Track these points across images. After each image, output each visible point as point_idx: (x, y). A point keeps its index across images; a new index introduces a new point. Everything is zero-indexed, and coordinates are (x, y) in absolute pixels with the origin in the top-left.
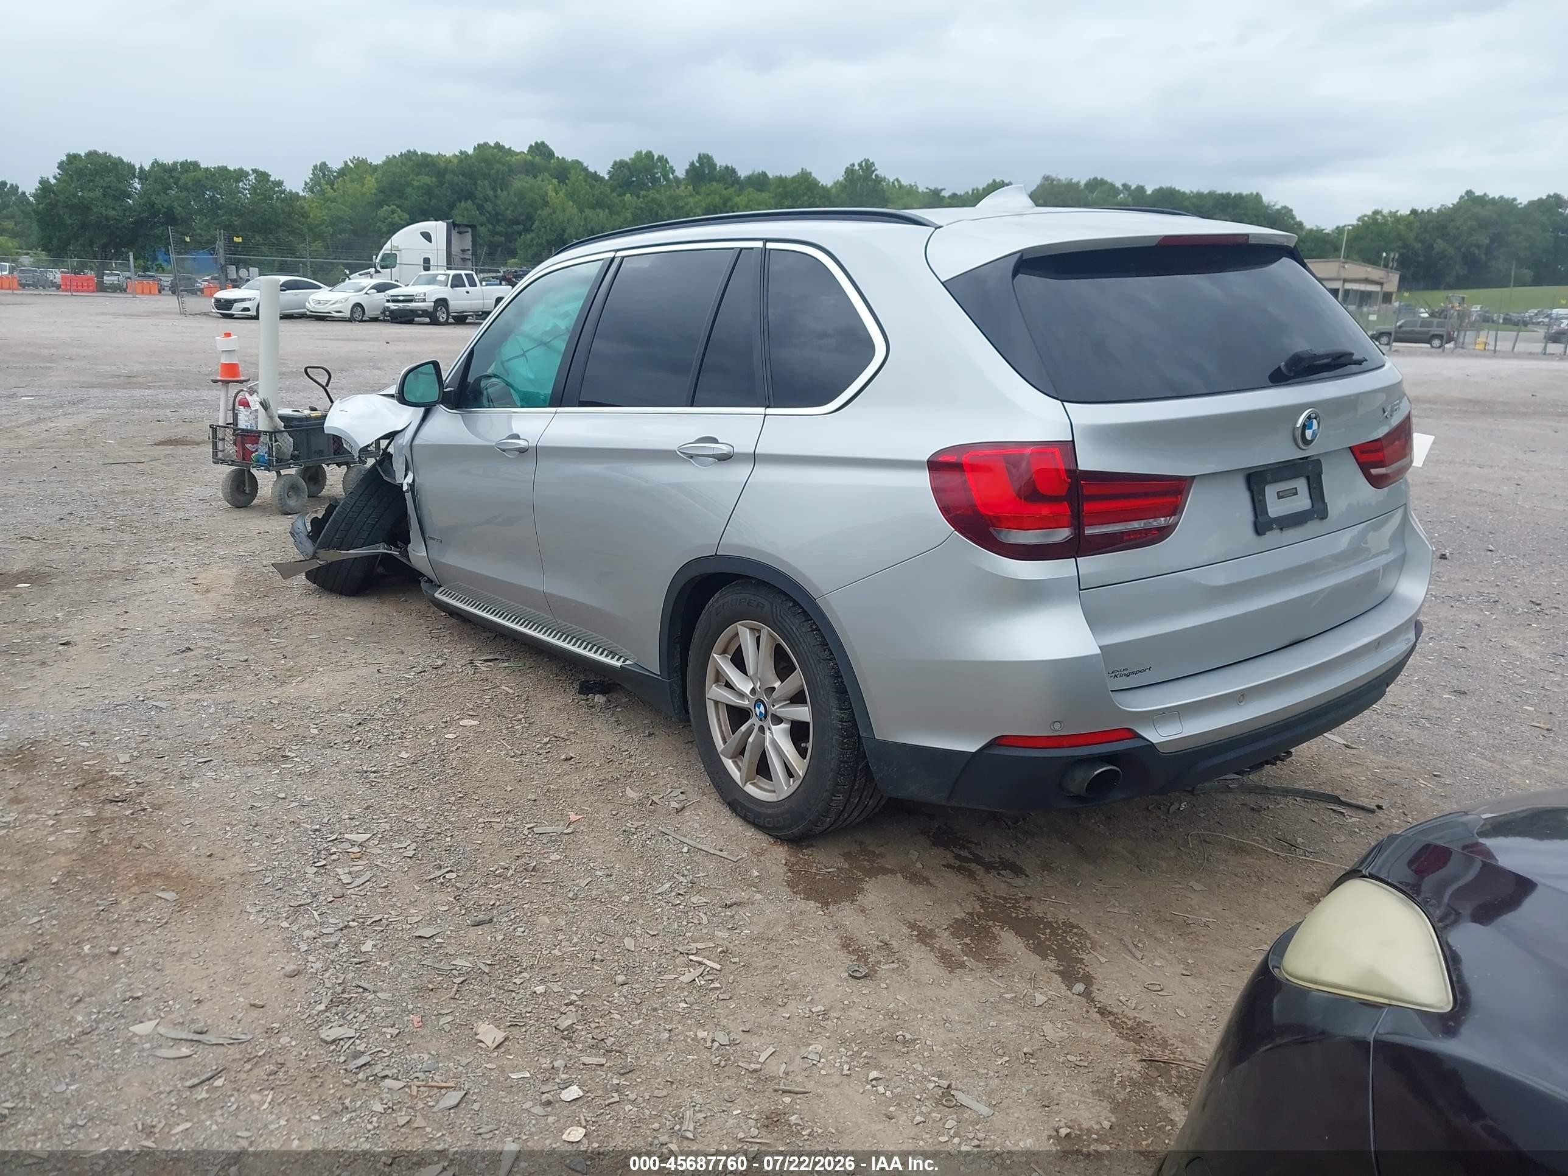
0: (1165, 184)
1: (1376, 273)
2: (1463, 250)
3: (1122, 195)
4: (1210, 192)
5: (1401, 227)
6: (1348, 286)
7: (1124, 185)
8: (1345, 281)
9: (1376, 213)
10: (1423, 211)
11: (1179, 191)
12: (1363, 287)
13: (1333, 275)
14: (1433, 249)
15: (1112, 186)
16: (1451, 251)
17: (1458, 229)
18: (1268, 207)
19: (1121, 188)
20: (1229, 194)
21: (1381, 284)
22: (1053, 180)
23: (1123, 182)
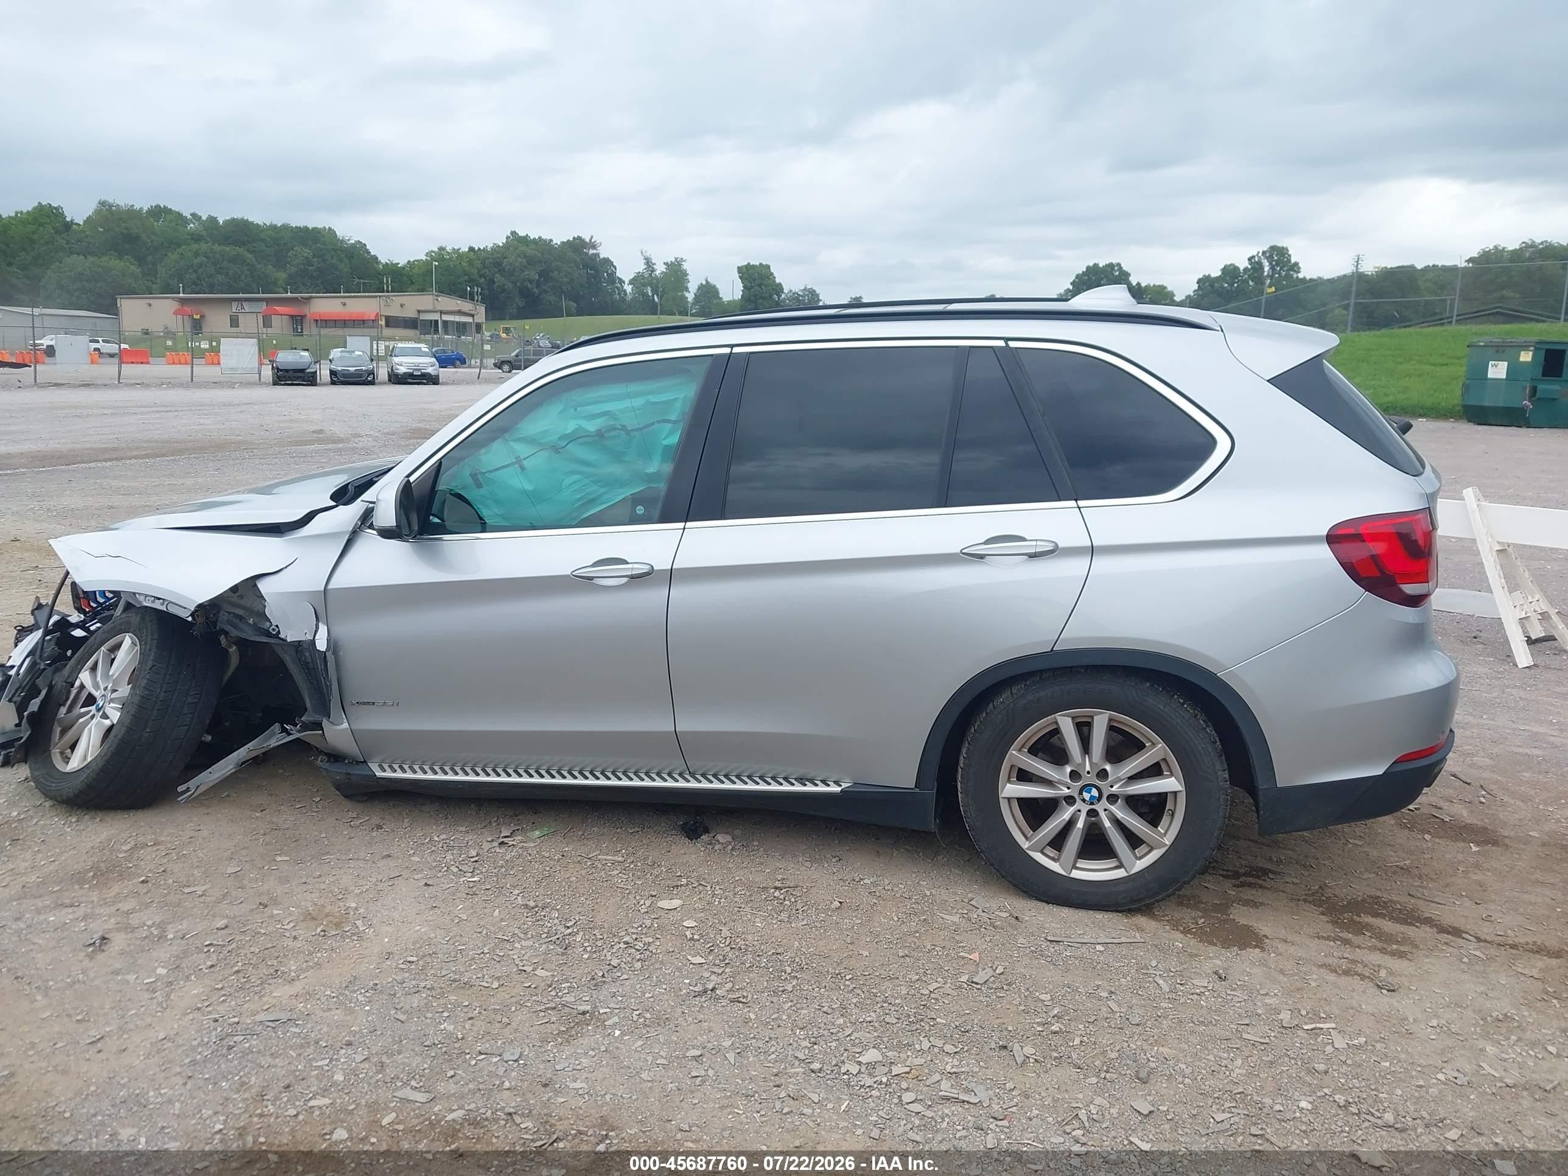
0: (238, 215)
1: (466, 306)
2: (518, 284)
3: (192, 225)
4: (283, 225)
5: (464, 264)
6: (445, 318)
7: (194, 215)
8: (441, 312)
9: (441, 249)
10: (479, 249)
11: (252, 223)
12: (457, 318)
13: (430, 308)
14: (494, 282)
15: (179, 215)
16: (509, 285)
17: (511, 265)
18: (342, 241)
19: (189, 217)
20: (306, 228)
21: (473, 316)
22: (111, 206)
23: (192, 212)
